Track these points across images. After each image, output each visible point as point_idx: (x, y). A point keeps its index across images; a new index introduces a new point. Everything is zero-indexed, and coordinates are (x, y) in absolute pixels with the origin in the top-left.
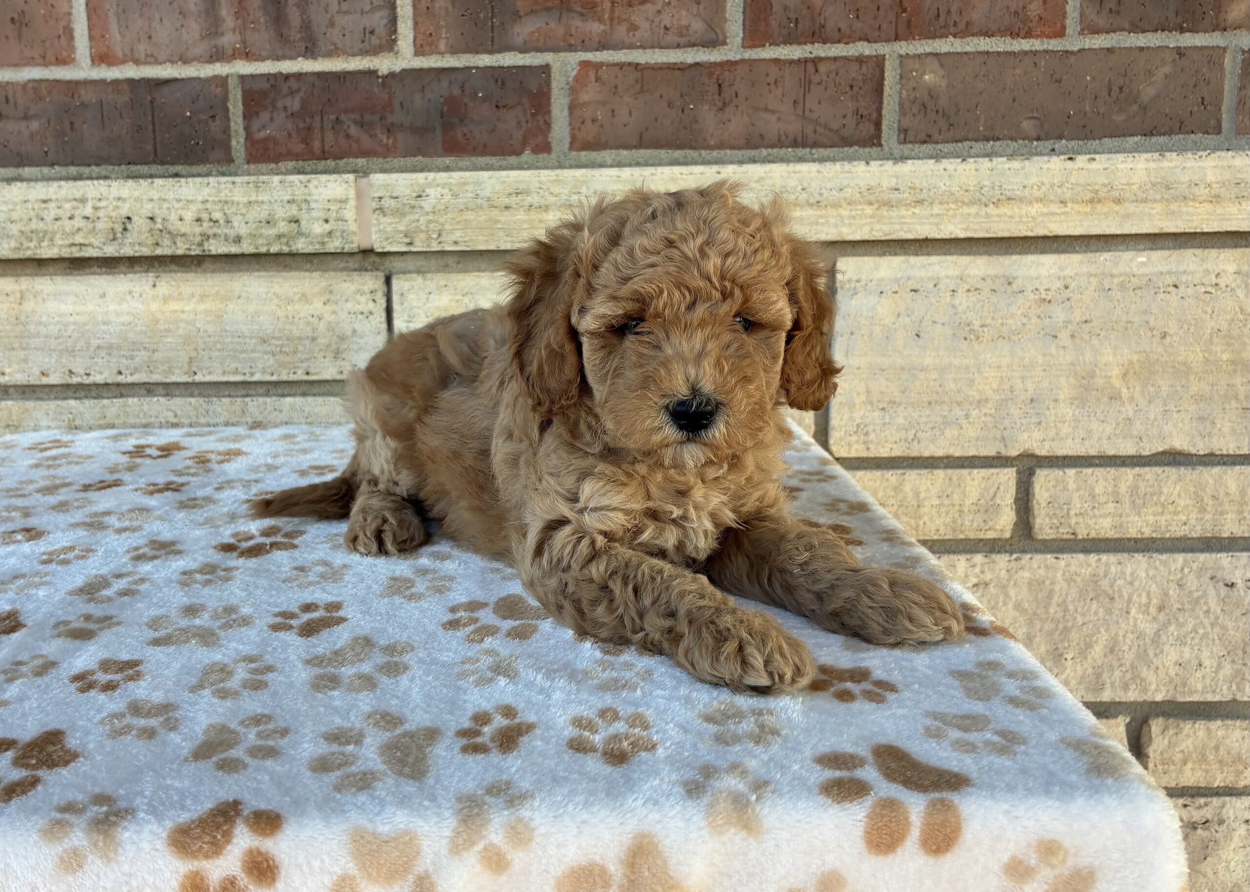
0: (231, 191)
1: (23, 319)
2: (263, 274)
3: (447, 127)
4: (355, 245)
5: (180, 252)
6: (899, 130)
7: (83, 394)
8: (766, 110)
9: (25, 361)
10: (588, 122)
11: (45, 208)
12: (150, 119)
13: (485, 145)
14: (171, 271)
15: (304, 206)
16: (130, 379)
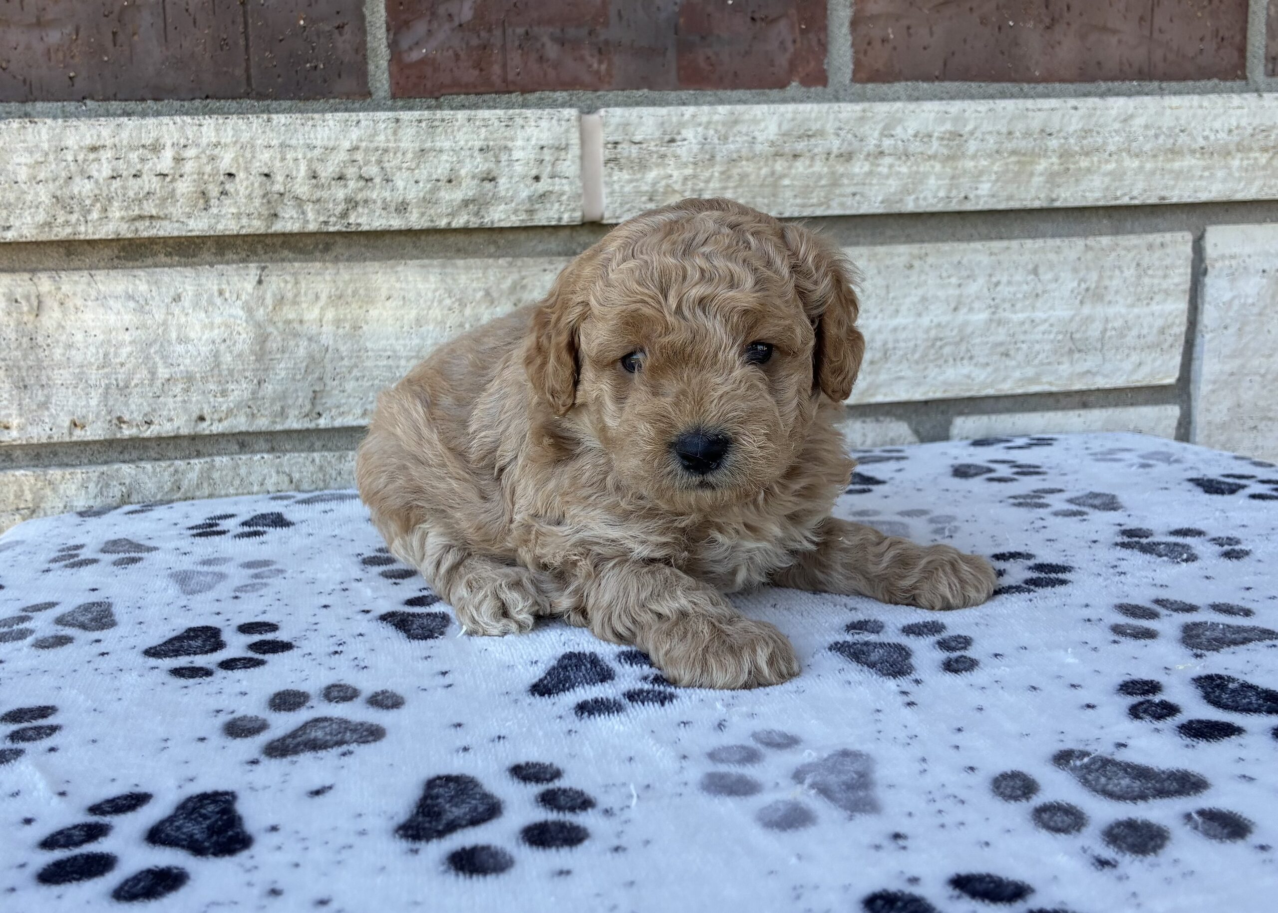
0: (395, 133)
1: (40, 339)
2: (426, 261)
3: (684, 47)
4: (578, 215)
5: (312, 227)
6: (1266, 59)
7: (135, 454)
8: (1105, 29)
9: (44, 405)
10: (877, 44)
11: (93, 161)
12: (241, 29)
13: (736, 74)
14: (283, 260)
15: (504, 157)
16: (217, 428)
